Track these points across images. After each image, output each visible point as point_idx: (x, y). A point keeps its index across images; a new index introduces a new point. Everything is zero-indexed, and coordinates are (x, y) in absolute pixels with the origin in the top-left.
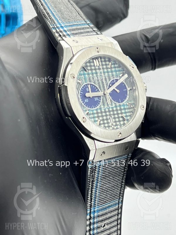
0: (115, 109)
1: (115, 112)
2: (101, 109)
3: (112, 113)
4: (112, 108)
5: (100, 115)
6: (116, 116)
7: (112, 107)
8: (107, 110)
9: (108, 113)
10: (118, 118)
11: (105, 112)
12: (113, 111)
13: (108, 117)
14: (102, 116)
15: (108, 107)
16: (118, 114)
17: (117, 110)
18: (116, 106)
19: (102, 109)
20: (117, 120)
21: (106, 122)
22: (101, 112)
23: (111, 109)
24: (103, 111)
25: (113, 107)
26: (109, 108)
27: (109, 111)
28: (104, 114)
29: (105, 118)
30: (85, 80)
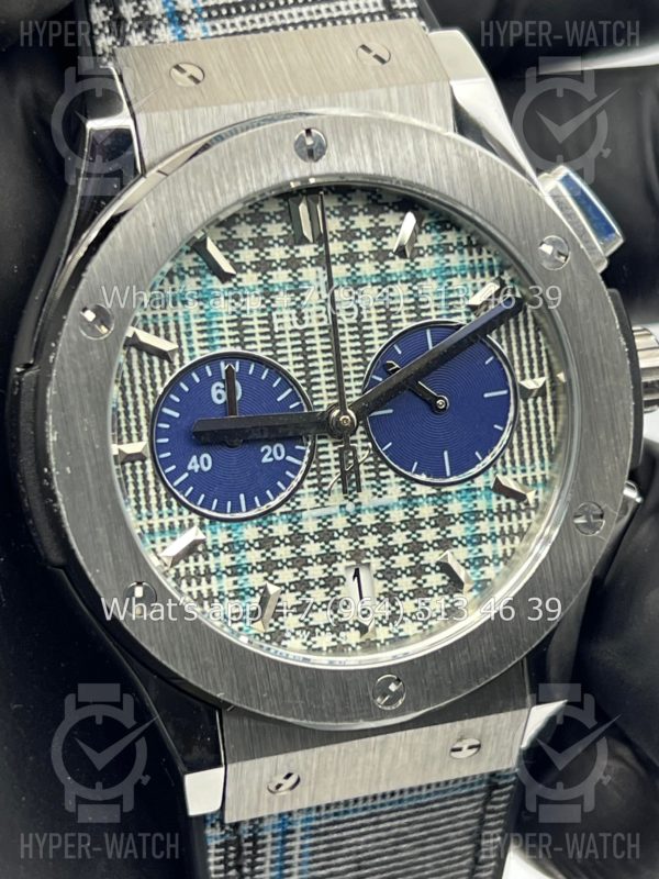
0: (397, 516)
1: (399, 538)
2: (294, 516)
3: (372, 541)
4: (382, 510)
5: (283, 552)
6: (402, 561)
7: (377, 502)
8: (340, 523)
9: (342, 545)
10: (418, 571)
11: (326, 535)
12: (384, 528)
13: (341, 568)
14: (300, 562)
15: (350, 507)
16: (416, 548)
17: (413, 524)
18: (410, 500)
19: (304, 514)
20: (405, 584)
21: (318, 595)
22: (297, 539)
23: (368, 519)
24: (310, 526)
25: (387, 508)
26: (359, 511)
27: (355, 531)
28: (313, 549)
29: (316, 572)
30: (211, 331)
